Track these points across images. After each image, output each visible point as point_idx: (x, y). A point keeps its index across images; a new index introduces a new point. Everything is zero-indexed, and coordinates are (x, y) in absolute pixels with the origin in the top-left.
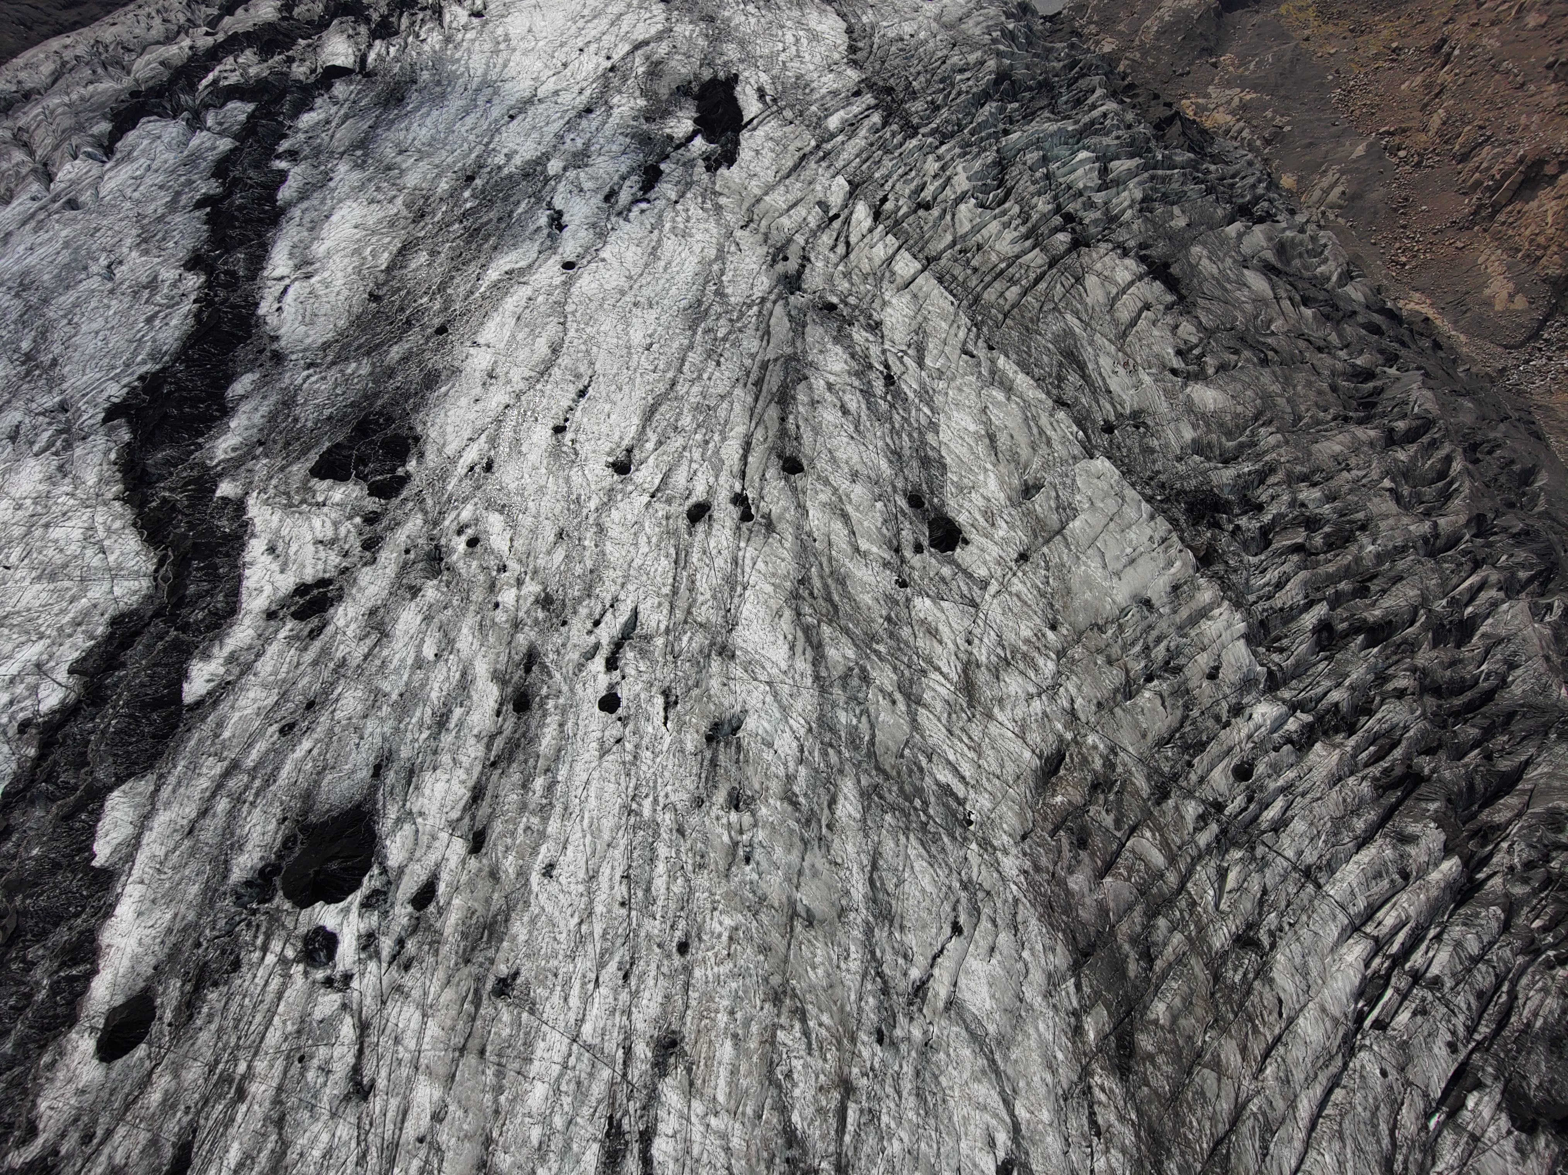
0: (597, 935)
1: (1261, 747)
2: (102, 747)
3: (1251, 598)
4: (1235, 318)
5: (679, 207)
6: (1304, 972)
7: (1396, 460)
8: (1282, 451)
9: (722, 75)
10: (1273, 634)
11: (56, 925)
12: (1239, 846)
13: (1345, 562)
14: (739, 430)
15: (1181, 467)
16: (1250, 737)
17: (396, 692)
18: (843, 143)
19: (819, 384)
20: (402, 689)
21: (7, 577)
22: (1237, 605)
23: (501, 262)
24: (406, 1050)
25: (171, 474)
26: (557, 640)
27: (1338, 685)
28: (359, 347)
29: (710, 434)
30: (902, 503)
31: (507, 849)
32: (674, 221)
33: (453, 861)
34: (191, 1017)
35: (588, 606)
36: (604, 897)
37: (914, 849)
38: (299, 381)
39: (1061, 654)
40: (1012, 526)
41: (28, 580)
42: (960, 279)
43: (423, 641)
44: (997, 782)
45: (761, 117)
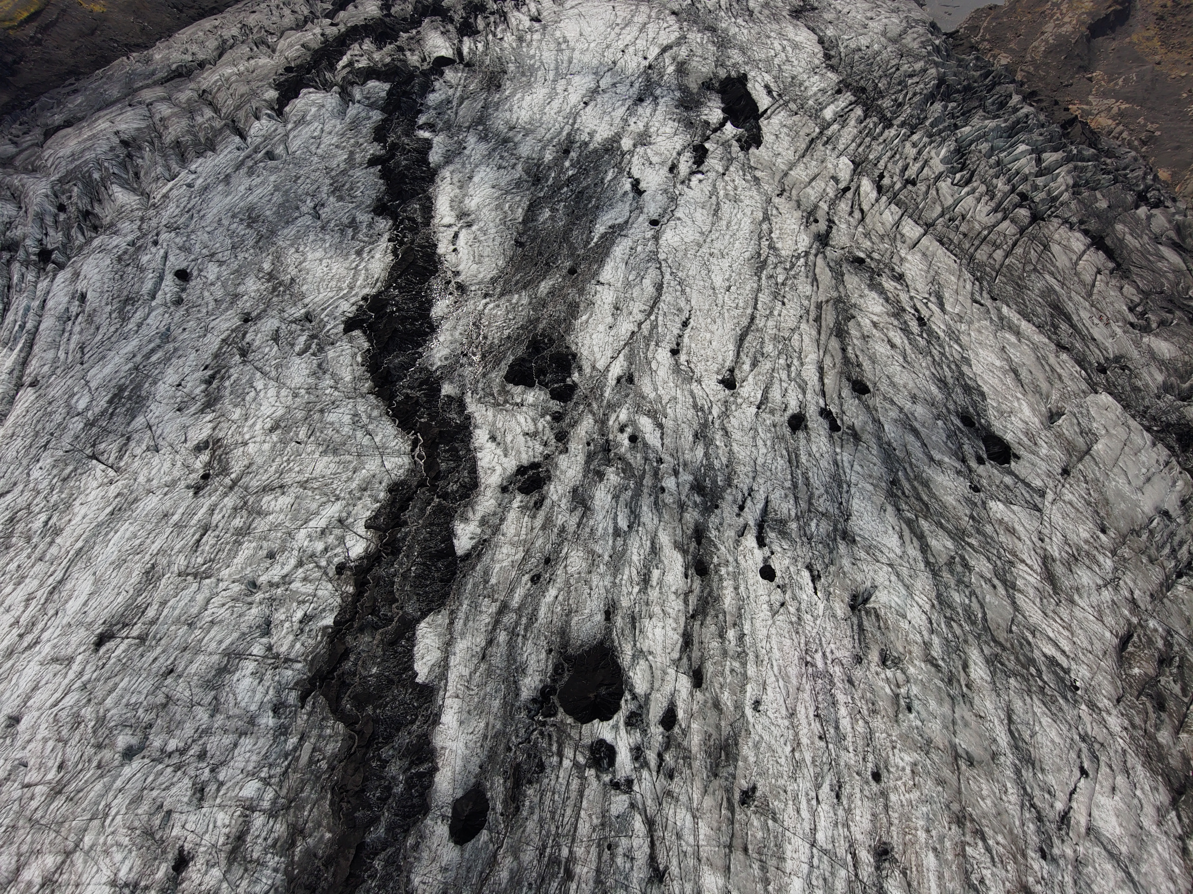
0: (808, 760)
2: (406, 588)
4: (1162, 284)
5: (726, 178)
9: (733, 74)
11: (399, 730)
14: (813, 357)
15: (1161, 404)
17: (607, 554)
18: (839, 131)
19: (866, 322)
20: (611, 552)
21: (301, 450)
23: (605, 218)
24: (688, 844)
25: (406, 375)
26: (713, 520)
28: (517, 282)
29: (790, 360)
30: (957, 422)
31: (722, 686)
32: (726, 190)
33: (684, 693)
34: (517, 809)
36: (805, 731)
37: (1039, 708)
38: (480, 307)
39: (1114, 553)
40: (1051, 447)
41: (318, 453)
42: (956, 242)
43: (616, 515)
44: (1090, 656)
45: (773, 108)
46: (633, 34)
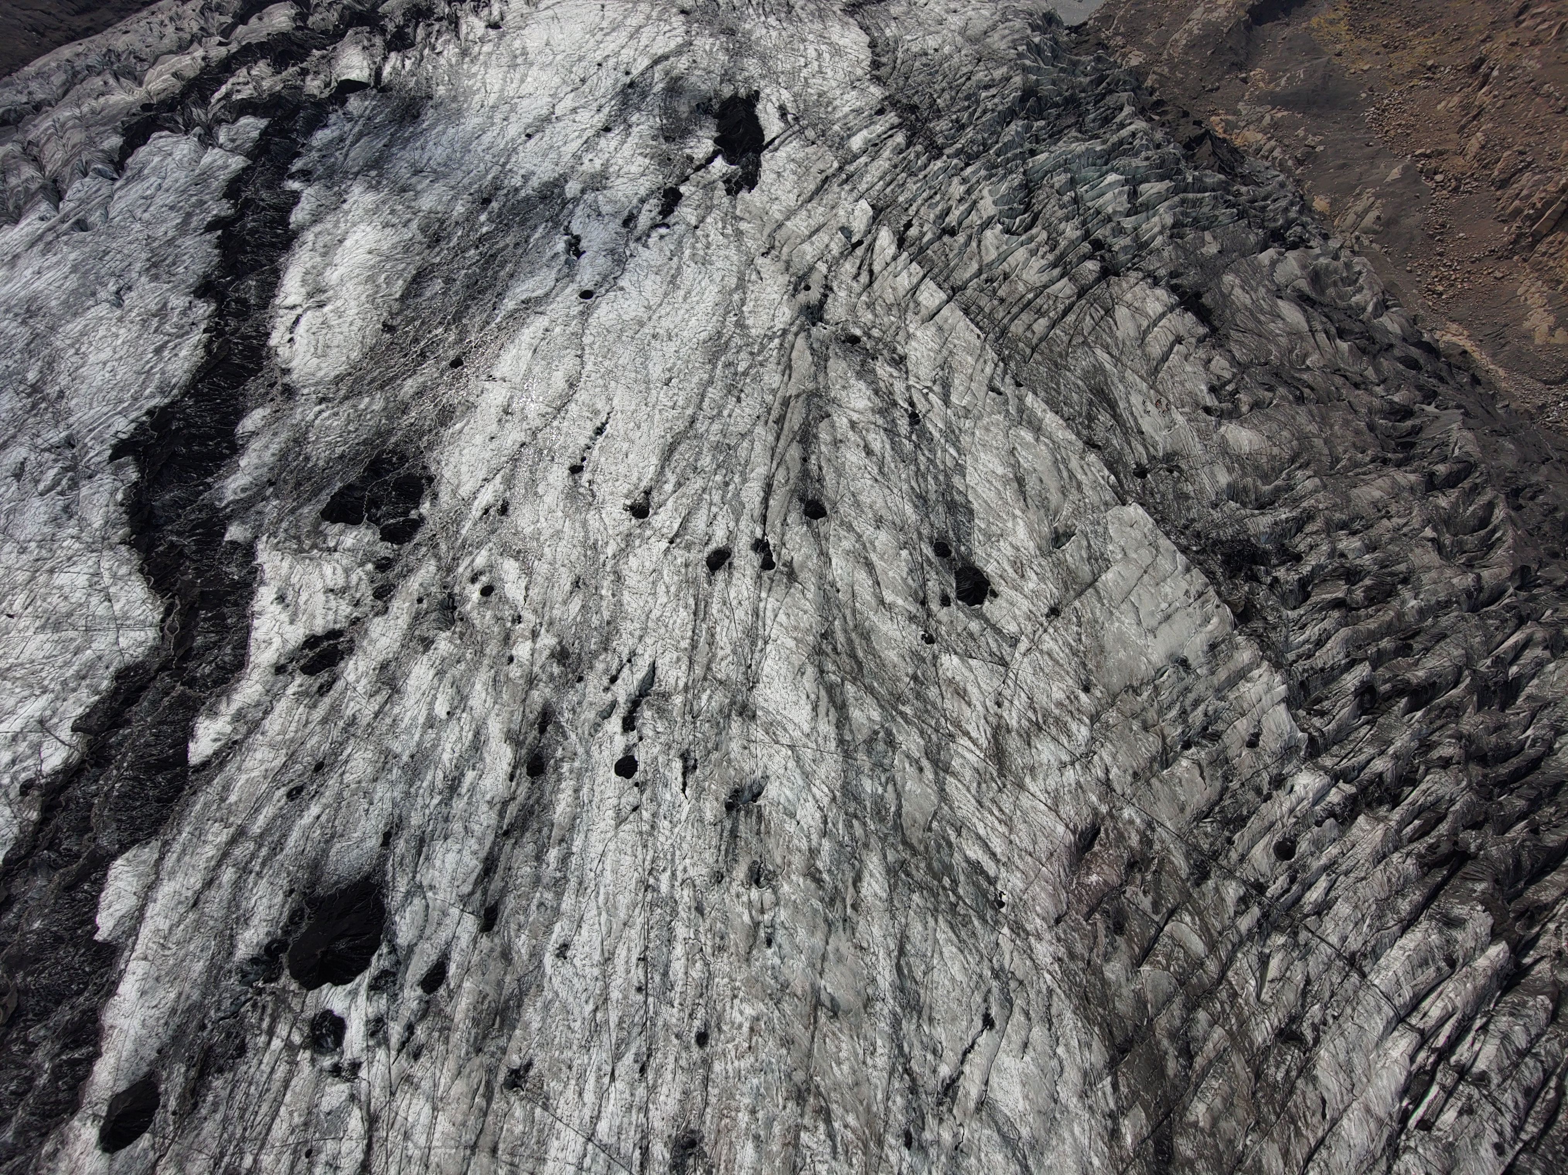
0: (613, 1024)
1: (1303, 822)
2: (106, 813)
3: (1291, 656)
4: (1270, 352)
5: (699, 232)
6: (1348, 1069)
7: (1437, 507)
8: (1320, 496)
9: (742, 92)
10: (1313, 696)
11: (58, 1003)
12: (1281, 930)
13: (1387, 618)
14: (761, 471)
15: (1216, 515)
16: (1292, 811)
17: (407, 753)
18: (866, 165)
19: (842, 422)
20: (413, 750)
21: (11, 626)
22: (1277, 666)
23: (518, 290)
24: (416, 1146)
25: (179, 516)
26: (572, 697)
27: (1382, 753)
28: (373, 381)
29: (730, 475)
30: (928, 551)
31: (520, 928)
32: (693, 247)
33: (464, 940)
34: (195, 1106)
35: (604, 661)
36: (620, 981)
37: (944, 933)
38: (311, 416)
39: (1095, 718)
40: (1042, 578)
41: (32, 630)
42: (987, 310)
43: (435, 697)
44: (1029, 859)
45: (783, 137)
46: (619, 42)
